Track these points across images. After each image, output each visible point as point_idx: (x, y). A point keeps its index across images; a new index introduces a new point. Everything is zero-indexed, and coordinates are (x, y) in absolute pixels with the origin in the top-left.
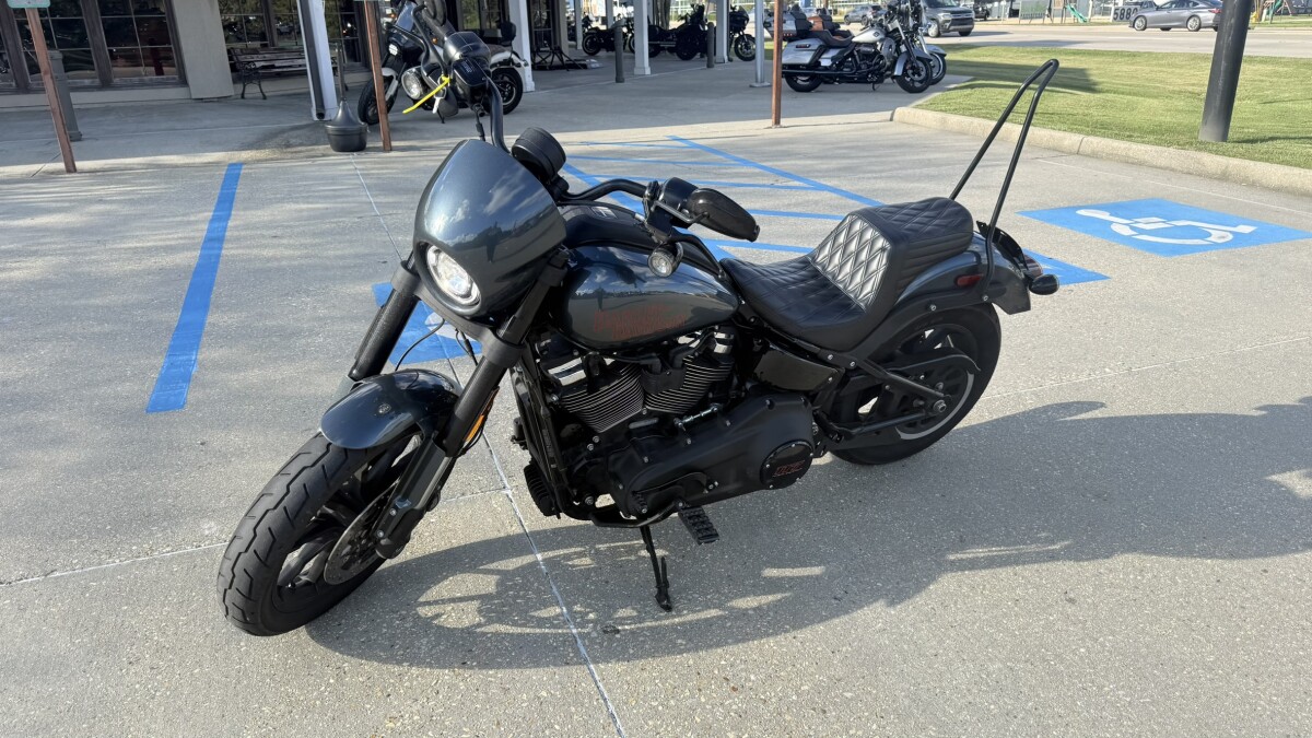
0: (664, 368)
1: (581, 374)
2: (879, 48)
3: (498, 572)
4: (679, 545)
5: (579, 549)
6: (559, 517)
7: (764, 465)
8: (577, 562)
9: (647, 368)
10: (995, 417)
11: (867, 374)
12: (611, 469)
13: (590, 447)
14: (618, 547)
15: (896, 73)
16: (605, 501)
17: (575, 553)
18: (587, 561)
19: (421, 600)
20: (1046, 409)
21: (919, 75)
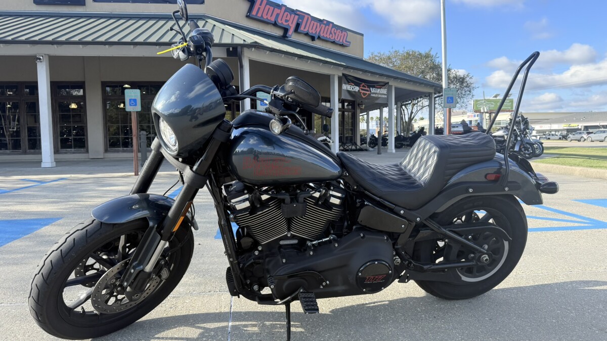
0: (292, 201)
1: (247, 204)
2: (506, 138)
3: (204, 328)
4: (312, 327)
5: (254, 323)
6: (239, 297)
7: (357, 274)
8: (249, 329)
9: (283, 201)
10: (536, 284)
11: (432, 230)
12: (267, 267)
13: (256, 253)
14: (277, 324)
15: (515, 150)
16: (267, 291)
17: (251, 324)
18: (256, 329)
19: (156, 336)
20: (572, 283)
21: (528, 151)
